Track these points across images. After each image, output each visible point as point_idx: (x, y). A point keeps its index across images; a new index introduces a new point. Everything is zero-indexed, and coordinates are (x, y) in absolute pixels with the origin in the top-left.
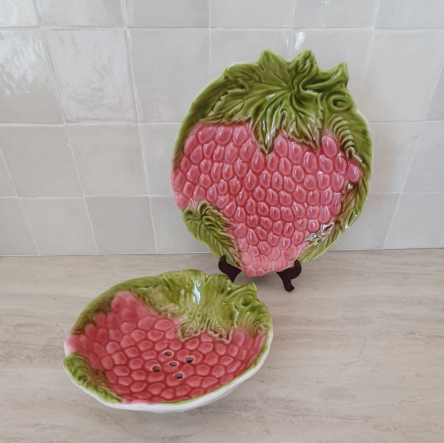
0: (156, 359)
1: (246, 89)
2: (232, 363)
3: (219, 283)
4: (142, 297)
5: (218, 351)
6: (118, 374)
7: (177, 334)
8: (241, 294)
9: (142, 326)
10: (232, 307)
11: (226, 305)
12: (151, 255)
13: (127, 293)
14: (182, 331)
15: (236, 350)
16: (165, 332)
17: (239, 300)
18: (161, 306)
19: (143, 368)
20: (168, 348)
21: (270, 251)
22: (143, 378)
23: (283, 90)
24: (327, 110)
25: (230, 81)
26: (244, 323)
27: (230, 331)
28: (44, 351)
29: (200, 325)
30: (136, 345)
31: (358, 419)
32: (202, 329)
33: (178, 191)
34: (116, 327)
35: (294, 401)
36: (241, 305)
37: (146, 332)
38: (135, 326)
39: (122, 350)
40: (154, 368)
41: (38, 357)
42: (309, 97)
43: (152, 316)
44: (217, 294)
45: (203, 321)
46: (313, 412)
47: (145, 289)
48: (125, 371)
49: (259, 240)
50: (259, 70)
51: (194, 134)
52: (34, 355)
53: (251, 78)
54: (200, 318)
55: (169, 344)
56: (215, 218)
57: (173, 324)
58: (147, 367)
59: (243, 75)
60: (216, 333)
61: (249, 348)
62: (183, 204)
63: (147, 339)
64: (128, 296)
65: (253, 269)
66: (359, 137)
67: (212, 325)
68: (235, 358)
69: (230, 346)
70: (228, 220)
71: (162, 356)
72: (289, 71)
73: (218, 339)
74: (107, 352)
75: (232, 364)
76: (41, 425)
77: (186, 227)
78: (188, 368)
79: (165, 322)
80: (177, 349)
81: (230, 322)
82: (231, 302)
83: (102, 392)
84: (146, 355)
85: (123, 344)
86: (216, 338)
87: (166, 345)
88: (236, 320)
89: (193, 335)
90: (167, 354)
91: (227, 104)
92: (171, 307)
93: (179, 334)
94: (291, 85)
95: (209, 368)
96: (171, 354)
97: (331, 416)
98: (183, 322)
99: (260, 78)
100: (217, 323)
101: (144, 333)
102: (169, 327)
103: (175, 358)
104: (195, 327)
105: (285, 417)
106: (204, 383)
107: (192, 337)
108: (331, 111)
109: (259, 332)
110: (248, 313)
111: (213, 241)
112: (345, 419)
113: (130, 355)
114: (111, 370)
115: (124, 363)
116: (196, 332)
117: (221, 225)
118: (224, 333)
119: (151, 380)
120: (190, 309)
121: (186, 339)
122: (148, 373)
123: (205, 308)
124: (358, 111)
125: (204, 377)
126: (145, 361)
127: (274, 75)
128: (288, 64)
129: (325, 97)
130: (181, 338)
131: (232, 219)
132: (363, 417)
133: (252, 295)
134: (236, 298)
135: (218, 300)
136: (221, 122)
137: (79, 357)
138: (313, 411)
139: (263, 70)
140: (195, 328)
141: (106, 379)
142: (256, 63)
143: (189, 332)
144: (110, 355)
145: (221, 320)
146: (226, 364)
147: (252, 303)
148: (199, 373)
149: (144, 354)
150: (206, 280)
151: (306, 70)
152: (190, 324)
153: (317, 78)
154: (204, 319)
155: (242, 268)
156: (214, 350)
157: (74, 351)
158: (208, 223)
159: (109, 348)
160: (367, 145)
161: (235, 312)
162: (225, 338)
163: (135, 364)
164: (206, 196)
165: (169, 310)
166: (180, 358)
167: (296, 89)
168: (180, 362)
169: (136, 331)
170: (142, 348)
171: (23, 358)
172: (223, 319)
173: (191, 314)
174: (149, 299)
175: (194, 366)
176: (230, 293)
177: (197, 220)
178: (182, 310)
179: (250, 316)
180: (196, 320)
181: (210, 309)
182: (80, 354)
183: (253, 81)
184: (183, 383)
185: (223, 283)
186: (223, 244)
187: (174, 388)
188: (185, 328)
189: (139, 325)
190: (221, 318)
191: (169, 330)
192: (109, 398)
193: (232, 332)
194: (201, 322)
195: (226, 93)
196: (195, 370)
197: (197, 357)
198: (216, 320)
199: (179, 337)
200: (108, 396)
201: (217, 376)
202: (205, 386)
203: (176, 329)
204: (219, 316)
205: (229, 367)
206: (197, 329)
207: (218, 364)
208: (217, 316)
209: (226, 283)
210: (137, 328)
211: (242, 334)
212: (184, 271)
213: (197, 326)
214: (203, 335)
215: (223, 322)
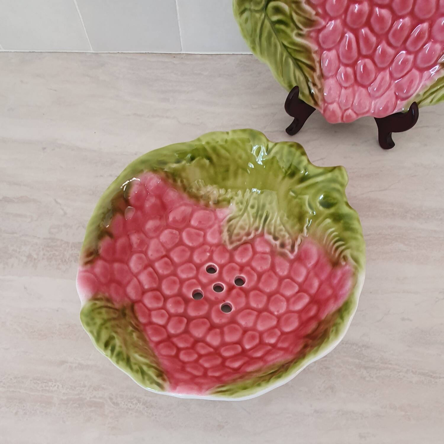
0: (196, 277)
2: (296, 293)
5: (278, 270)
6: (149, 306)
7: (221, 235)
8: (321, 185)
10: (305, 204)
11: (295, 198)
12: (174, 56)
14: (229, 233)
15: (303, 272)
16: (205, 231)
17: (316, 195)
18: (199, 190)
19: (180, 293)
20: (210, 259)
21: (373, 76)
22: (181, 310)
26: (319, 233)
27: (297, 239)
28: (48, 249)
29: (254, 221)
30: (168, 255)
32: (257, 229)
34: (139, 229)
36: (318, 205)
37: (180, 231)
38: (165, 223)
39: (151, 264)
40: (195, 293)
41: (43, 259)
43: (187, 204)
44: (284, 177)
45: (257, 216)
48: (157, 299)
49: (361, 55)
54: (255, 210)
55: (212, 253)
56: (290, 7)
57: (216, 218)
58: (184, 290)
60: (276, 238)
61: (323, 278)
65: (339, 113)
67: (272, 224)
68: (300, 285)
69: (295, 264)
70: (314, 13)
71: (203, 273)
73: (279, 249)
74: (132, 273)
76: (67, 362)
77: (239, 28)
78: (239, 294)
80: (223, 261)
82: (304, 194)
83: (137, 371)
84: (183, 271)
86: (276, 247)
87: (208, 254)
88: (307, 224)
89: (244, 238)
90: (209, 270)
92: (214, 191)
93: (225, 236)
96: (215, 269)
98: (231, 215)
100: (278, 222)
101: (177, 233)
102: (210, 224)
103: (221, 277)
104: (246, 224)
107: (242, 241)
111: (282, 55)
113: (161, 272)
114: (141, 300)
115: (155, 286)
116: (248, 234)
117: (299, 21)
118: (288, 241)
119: (191, 313)
121: (235, 245)
122: (186, 301)
123: (263, 196)
125: (259, 311)
126: (182, 282)
130: (227, 242)
131: (320, 11)
133: (339, 191)
134: (312, 191)
135: (284, 186)
140: (247, 228)
143: (238, 234)
144: (136, 276)
145: (285, 218)
146: (289, 293)
147: (336, 206)
149: (180, 269)
150: (269, 152)
152: (240, 219)
154: (260, 213)
155: (321, 108)
156: (273, 266)
158: (275, 18)
159: (134, 264)
163: (170, 286)
165: (210, 196)
166: (227, 278)
168: (227, 284)
169: (166, 231)
170: (176, 259)
171: (25, 259)
173: (241, 203)
174: (182, 181)
176: (303, 179)
177: (257, 11)
178: (229, 196)
179: (330, 227)
180: (248, 214)
181: (269, 198)
184: (233, 321)
186: (297, 62)
187: (221, 327)
188: (233, 227)
189: (170, 220)
190: (286, 215)
191: (210, 227)
192: (148, 382)
193: (298, 242)
194: (255, 218)
196: (247, 298)
197: (250, 276)
198: (277, 217)
199: (225, 242)
200: (146, 378)
201: (276, 313)
202: (261, 327)
203: (220, 227)
204: (282, 212)
205: (292, 300)
206: (249, 228)
207: (277, 292)
208: (279, 211)
209: (300, 162)
210: (168, 227)
211: (314, 251)
212: (234, 131)
213: (250, 223)
214: (258, 239)
215: (287, 222)
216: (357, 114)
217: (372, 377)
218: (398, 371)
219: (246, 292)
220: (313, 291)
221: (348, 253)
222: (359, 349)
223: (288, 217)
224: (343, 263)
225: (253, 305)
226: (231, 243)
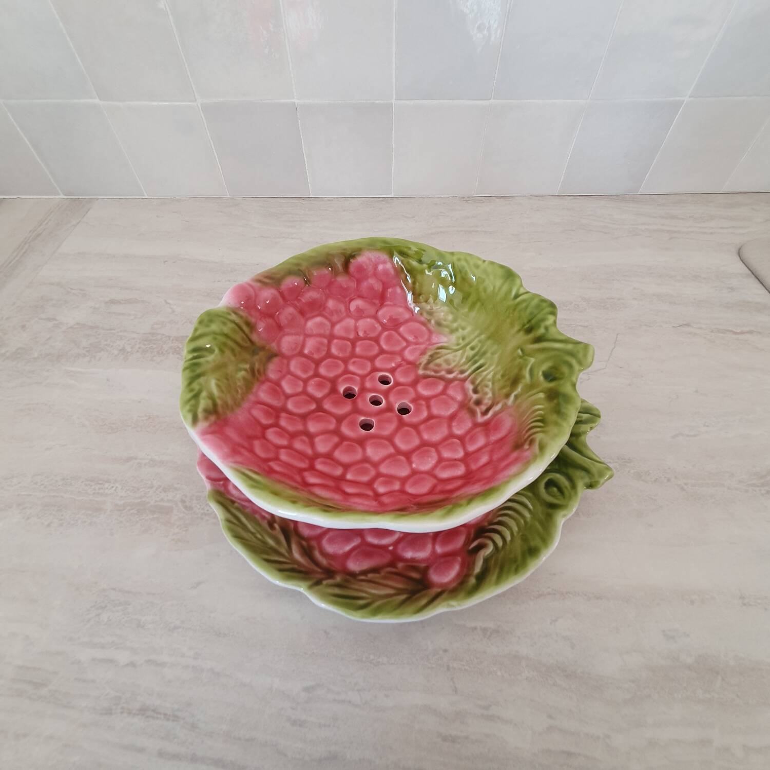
0: (363, 377)
2: (456, 460)
3: (531, 313)
4: (405, 275)
5: (454, 424)
6: (293, 368)
7: (421, 356)
8: (555, 352)
9: (383, 317)
10: (526, 367)
11: (521, 357)
14: (431, 358)
15: (481, 441)
16: (408, 344)
17: (543, 362)
19: (334, 382)
20: (392, 371)
22: (319, 394)
26: (524, 407)
27: (498, 403)
29: (465, 364)
30: (354, 341)
32: (462, 372)
36: (541, 373)
37: (384, 329)
38: (372, 312)
39: (331, 337)
40: (347, 390)
44: (519, 331)
45: (472, 360)
47: (415, 263)
48: (305, 370)
54: (471, 353)
55: (399, 366)
57: (429, 339)
58: (340, 381)
60: (476, 391)
64: (385, 262)
67: (481, 376)
71: (373, 378)
73: (471, 404)
74: (304, 330)
78: (390, 421)
79: (420, 329)
80: (402, 380)
81: (508, 389)
82: (531, 357)
84: (354, 363)
85: (339, 329)
86: (470, 400)
87: (393, 365)
88: (517, 392)
89: (443, 373)
90: (385, 381)
92: (442, 311)
93: (424, 359)
96: (387, 383)
98: (445, 345)
100: (490, 376)
102: (419, 341)
107: (439, 374)
110: (541, 396)
113: (334, 351)
114: (288, 358)
115: (316, 357)
116: (450, 372)
118: (487, 401)
119: (327, 404)
120: (468, 330)
121: (429, 373)
122: (334, 390)
123: (489, 342)
126: (346, 372)
130: (422, 366)
134: (542, 356)
135: (515, 341)
140: (453, 364)
143: (439, 365)
144: (306, 335)
145: (499, 376)
149: (354, 360)
150: (517, 297)
152: (452, 353)
154: (476, 358)
156: (452, 417)
159: (311, 325)
161: (524, 377)
162: (481, 410)
163: (329, 368)
165: (436, 315)
166: (393, 397)
168: (389, 403)
169: (369, 320)
170: (358, 350)
173: (464, 339)
176: (539, 339)
178: (455, 325)
179: (538, 403)
180: (464, 352)
181: (495, 347)
182: (240, 313)
185: (540, 316)
187: (343, 438)
188: (439, 356)
189: (381, 314)
190: (501, 372)
191: (416, 344)
193: (497, 408)
194: (468, 360)
196: (397, 430)
197: (418, 411)
199: (420, 364)
201: (414, 466)
202: (383, 469)
203: (426, 349)
204: (499, 368)
205: (443, 464)
206: (455, 366)
207: (435, 445)
208: (498, 365)
209: (543, 320)
210: (375, 317)
211: (507, 423)
212: (492, 263)
213: (459, 362)
214: (456, 382)
215: (499, 380)
219: (402, 424)
220: (474, 467)
221: (539, 437)
223: (503, 376)
224: (526, 447)
225: (398, 441)
226: (426, 368)
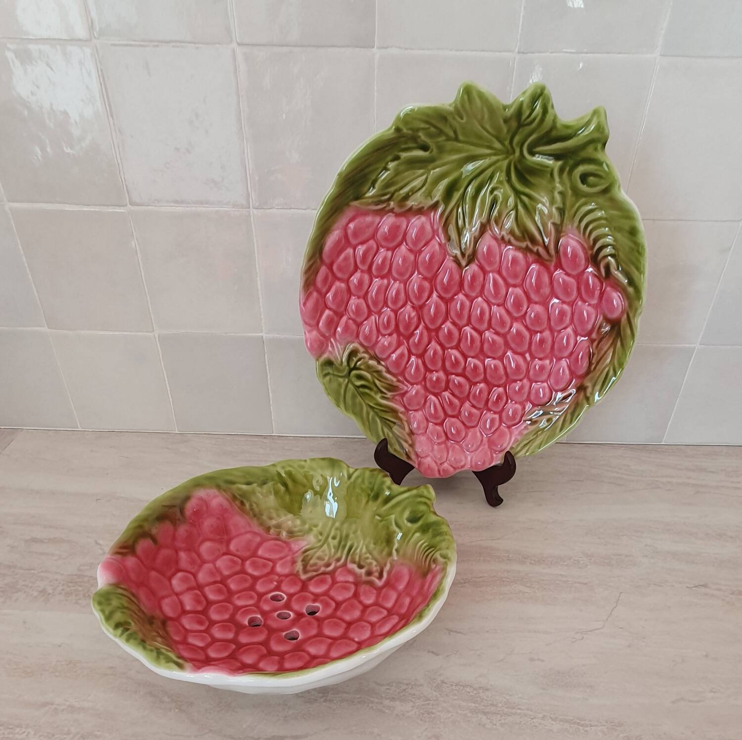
0: (257, 605)
1: (431, 152)
2: (384, 618)
3: (370, 483)
4: (240, 501)
5: (362, 598)
6: (188, 627)
7: (294, 565)
8: (407, 501)
9: (237, 550)
10: (391, 524)
11: (381, 521)
12: (265, 437)
13: (214, 491)
14: (304, 563)
15: (394, 596)
16: (274, 562)
17: (402, 512)
18: (271, 518)
19: (232, 620)
20: (278, 588)
21: (463, 434)
22: (230, 636)
23: (495, 154)
24: (570, 192)
25: (403, 136)
26: (409, 552)
27: (385, 565)
29: (336, 553)
30: (223, 581)
31: (597, 726)
32: (338, 560)
33: (309, 325)
34: (191, 548)
35: (487, 690)
36: (406, 522)
37: (244, 560)
38: (224, 549)
39: (200, 587)
40: (251, 621)
42: (539, 167)
43: (255, 533)
44: (368, 502)
45: (340, 545)
46: (519, 709)
47: (244, 487)
48: (200, 623)
49: (446, 415)
50: (454, 118)
51: (341, 227)
52: (54, 589)
53: (441, 132)
54: (336, 542)
55: (280, 583)
56: (372, 375)
57: (290, 550)
58: (238, 617)
59: (427, 126)
60: (361, 567)
61: (414, 593)
62: (319, 347)
63: (243, 571)
64: (215, 497)
65: (434, 465)
66: (624, 240)
67: (356, 555)
68: (389, 611)
69: (384, 590)
70: (395, 380)
71: (266, 601)
72: (506, 121)
73: (364, 578)
74: (173, 590)
75: (385, 620)
76: (52, 704)
77: (322, 387)
78: (309, 623)
79: (276, 545)
80: (292, 590)
81: (386, 550)
82: (390, 515)
84: (239, 598)
85: (202, 577)
86: (361, 576)
87: (275, 583)
88: (396, 546)
89: (323, 569)
90: (275, 598)
91: (398, 178)
92: (288, 520)
93: (299, 566)
94: (509, 147)
95: (344, 625)
96: (281, 599)
97: (551, 718)
98: (307, 547)
99: (455, 132)
100: (364, 550)
101: (240, 561)
102: (282, 555)
103: (288, 606)
105: (469, 715)
106: (333, 649)
107: (320, 572)
108: (577, 193)
109: (433, 566)
110: (417, 535)
111: (368, 414)
112: (575, 723)
113: (212, 597)
114: (177, 619)
115: (200, 608)
116: (328, 565)
117: (382, 386)
118: (375, 568)
119: (244, 639)
120: (320, 525)
121: (310, 575)
122: (240, 628)
123: (345, 526)
124: (623, 194)
125: (334, 639)
126: (237, 608)
127: (480, 128)
128: (505, 108)
129: (567, 169)
130: (301, 573)
131: (400, 378)
132: (607, 723)
133: (425, 503)
134: (399, 509)
135: (368, 511)
136: (387, 209)
137: (120, 591)
138: (519, 707)
139: (462, 118)
140: (326, 558)
141: (167, 632)
142: (450, 105)
143: (315, 565)
144: (177, 594)
145: (372, 546)
146: (374, 619)
147: (424, 518)
148: (327, 632)
149: (236, 596)
150: (350, 477)
151: (534, 119)
152: (319, 550)
153: (554, 133)
154: (343, 543)
155: (415, 463)
156: (356, 595)
157: (112, 580)
158: (359, 383)
159: (176, 583)
160: (636, 254)
161: (395, 532)
162: (375, 576)
163: (219, 612)
164: (358, 336)
165: (283, 526)
166: (296, 607)
167: (517, 154)
168: (296, 613)
169: (225, 557)
170: (233, 586)
172: (375, 544)
173: (321, 534)
174: (251, 505)
175: (320, 621)
176: (388, 500)
177: (341, 377)
178: (307, 526)
179: (419, 540)
180: (329, 545)
181: (354, 527)
182: (122, 586)
183: (443, 138)
184: (299, 649)
185: (378, 482)
186: (383, 420)
187: (282, 655)
188: (309, 557)
189: (232, 547)
190: (372, 542)
191: (281, 559)
192: (163, 661)
193: (388, 568)
194: (337, 548)
195: (397, 158)
196: (320, 627)
197: (326, 605)
198: (363, 546)
199: (298, 571)
200: (162, 657)
201: (357, 640)
203: (293, 558)
204: (368, 539)
205: (377, 625)
206: (329, 559)
207: (360, 619)
208: (365, 539)
209: (383, 483)
210: (228, 553)
211: (405, 571)
212: (313, 460)
213: (330, 554)
214: (339, 570)
215: (375, 549)
216: (455, 468)
217: (496, 725)
218: (532, 717)
221: (438, 555)
222: (475, 692)
